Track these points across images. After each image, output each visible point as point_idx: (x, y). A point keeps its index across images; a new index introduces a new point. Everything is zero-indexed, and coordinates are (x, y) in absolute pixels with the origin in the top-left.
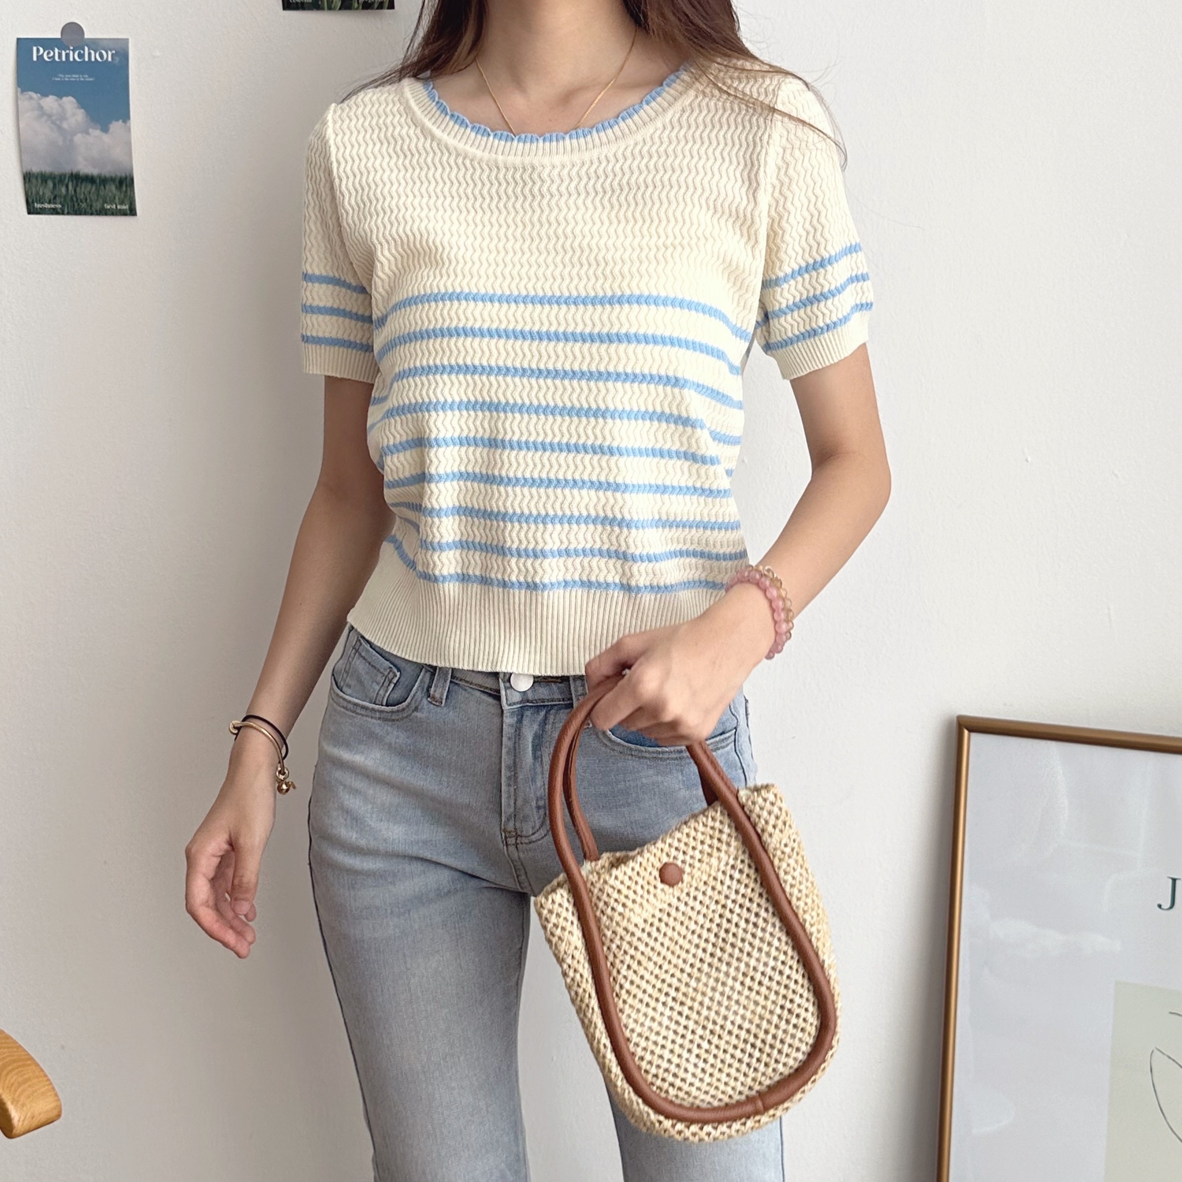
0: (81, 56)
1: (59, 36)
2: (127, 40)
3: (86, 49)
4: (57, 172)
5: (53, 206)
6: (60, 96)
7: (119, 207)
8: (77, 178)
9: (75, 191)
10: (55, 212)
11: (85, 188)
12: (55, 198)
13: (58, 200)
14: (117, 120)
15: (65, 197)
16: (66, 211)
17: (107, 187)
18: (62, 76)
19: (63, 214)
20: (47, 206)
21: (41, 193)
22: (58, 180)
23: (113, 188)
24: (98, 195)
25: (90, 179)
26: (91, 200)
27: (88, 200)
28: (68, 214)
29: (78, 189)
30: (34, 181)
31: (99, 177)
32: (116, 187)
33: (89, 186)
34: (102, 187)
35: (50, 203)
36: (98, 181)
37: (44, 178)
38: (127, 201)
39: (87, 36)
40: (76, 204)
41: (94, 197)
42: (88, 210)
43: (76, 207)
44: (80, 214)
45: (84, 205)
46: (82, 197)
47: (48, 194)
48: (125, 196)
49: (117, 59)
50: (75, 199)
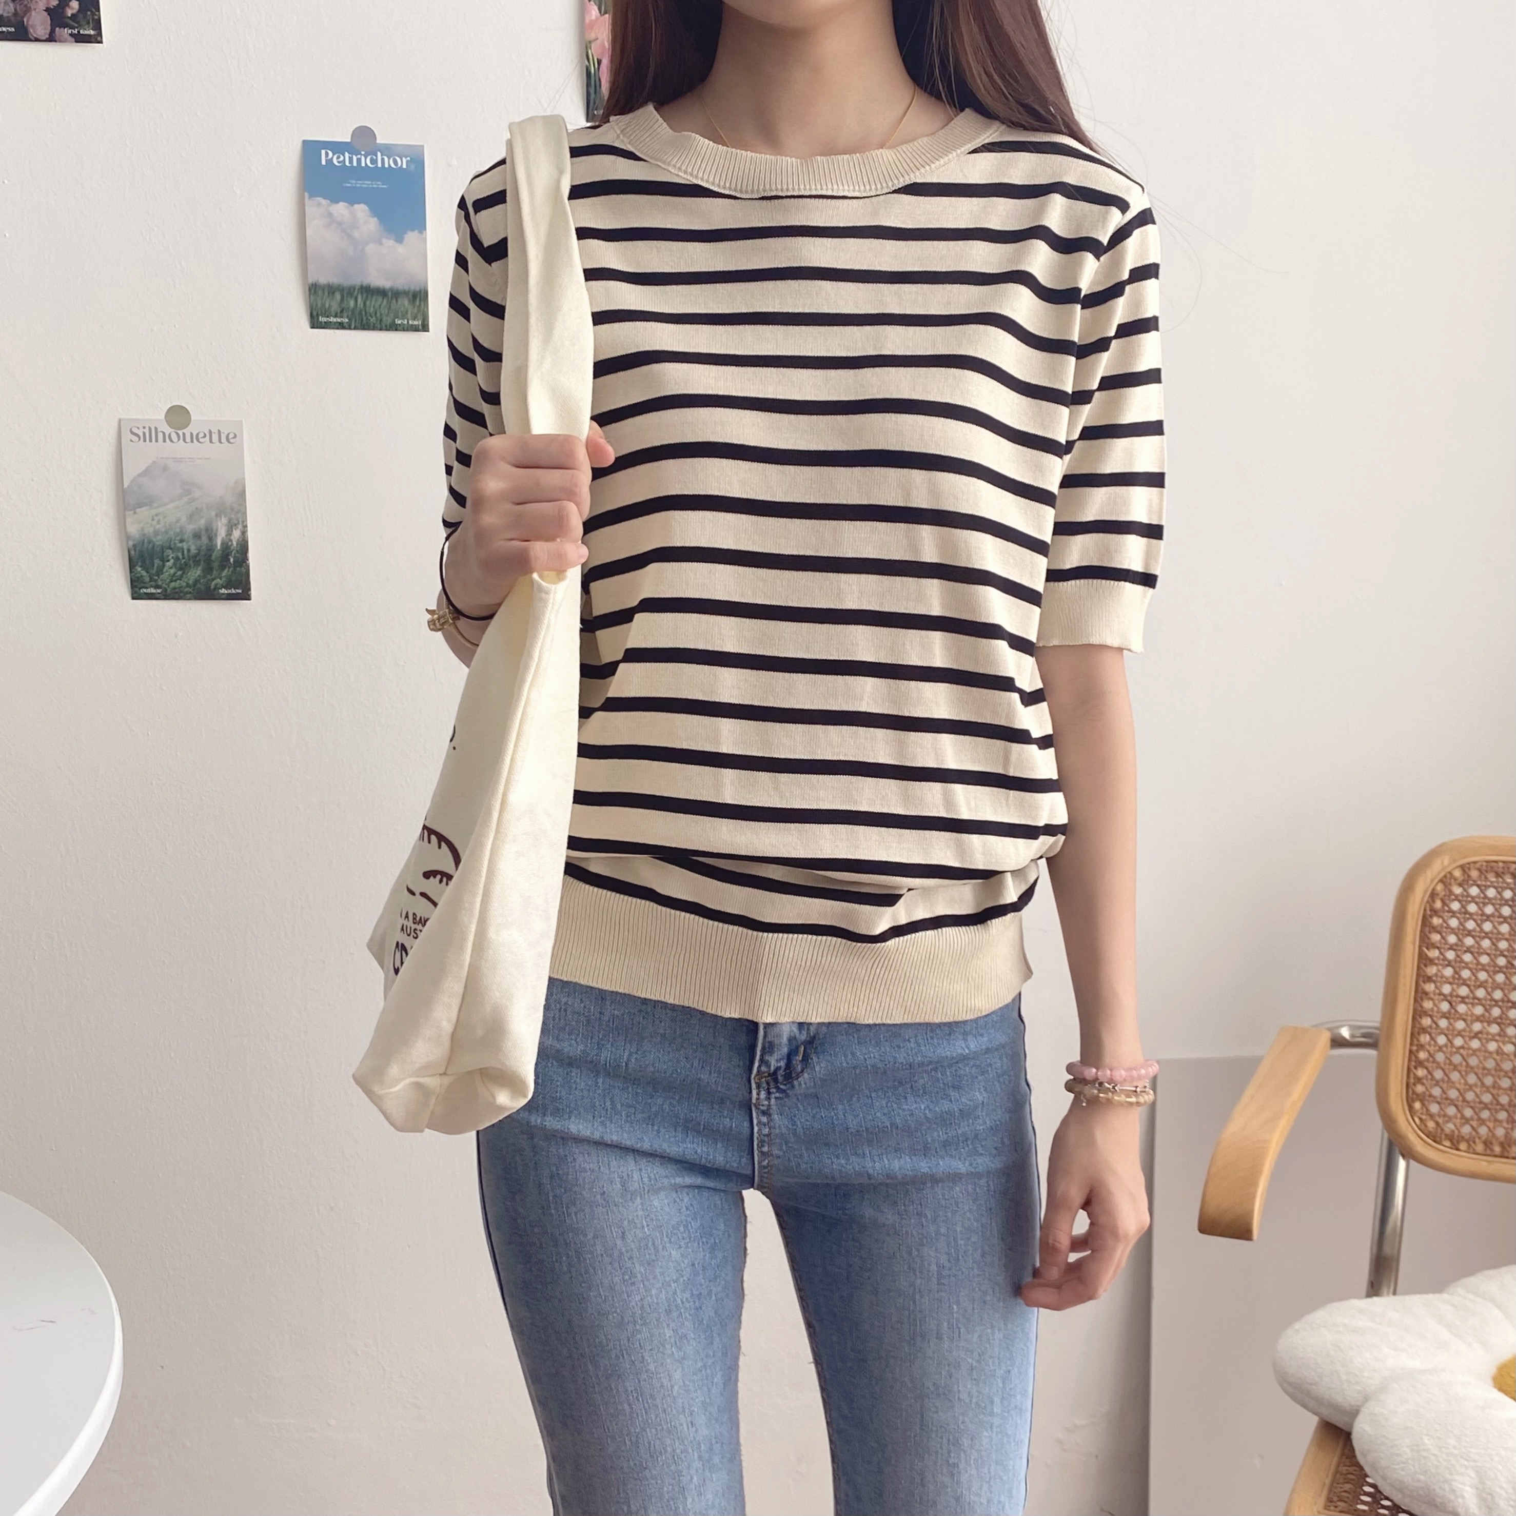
0: (374, 161)
1: (349, 140)
2: (423, 146)
3: (379, 154)
4: (346, 283)
5: (339, 320)
6: (352, 202)
7: (410, 322)
8: (368, 291)
9: (365, 304)
10: (341, 326)
11: (376, 300)
12: (342, 311)
13: (345, 314)
14: (413, 230)
15: (353, 311)
16: (353, 326)
17: (400, 301)
18: (354, 182)
19: (350, 329)
20: (332, 319)
21: (327, 306)
22: (347, 292)
23: (406, 302)
24: (389, 309)
25: (381, 292)
26: (381, 315)
27: (378, 315)
28: (355, 328)
29: (368, 303)
30: (320, 292)
31: (392, 290)
32: (409, 301)
33: (380, 299)
34: (394, 301)
35: (336, 316)
36: (390, 294)
37: (331, 289)
38: (420, 316)
39: (378, 141)
40: (365, 318)
41: (384, 311)
42: (378, 325)
43: (364, 321)
44: (368, 329)
45: (373, 320)
46: (372, 310)
47: (335, 307)
48: (419, 311)
49: (412, 167)
50: (364, 313)
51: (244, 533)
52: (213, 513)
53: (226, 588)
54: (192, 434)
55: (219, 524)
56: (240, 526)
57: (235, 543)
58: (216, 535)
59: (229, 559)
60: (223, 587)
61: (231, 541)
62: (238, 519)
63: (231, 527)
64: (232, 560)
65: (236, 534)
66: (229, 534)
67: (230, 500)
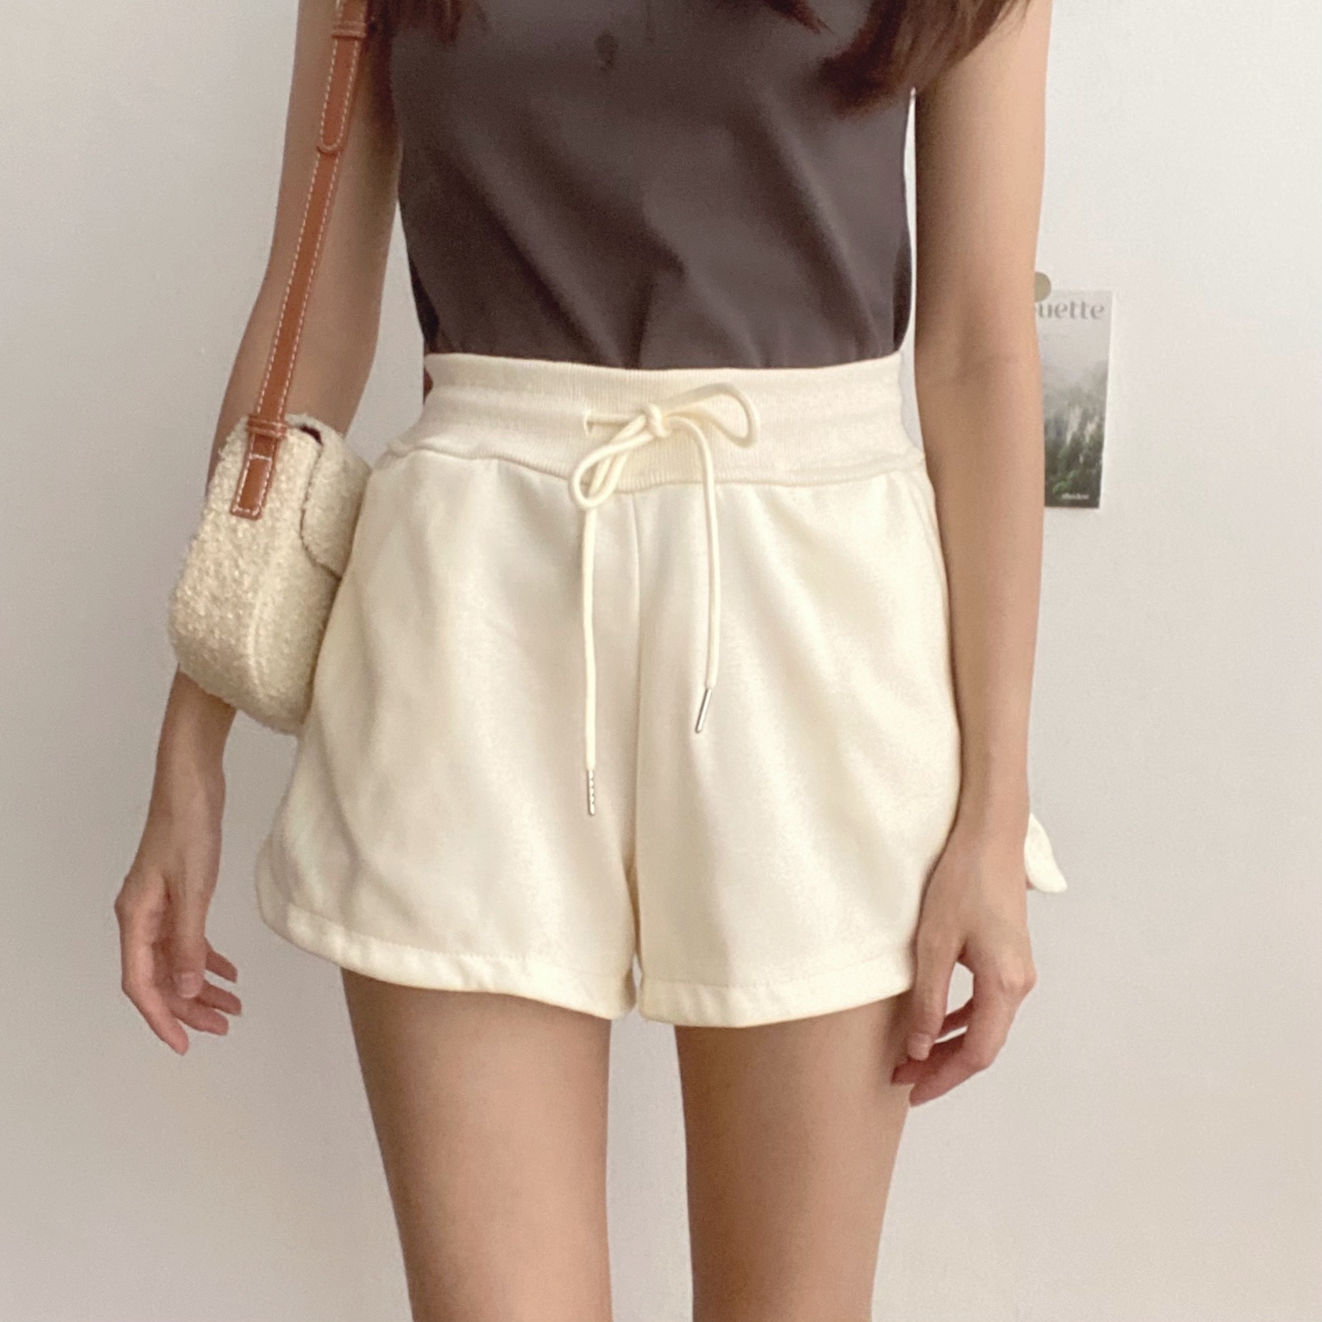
51: (1100, 427)
52: (1066, 403)
53: (1071, 492)
54: (1050, 307)
55: (1072, 415)
56: (1097, 419)
57: (1087, 439)
58: (1066, 428)
59: (1078, 458)
60: (1066, 491)
61: (1083, 436)
62: (1094, 410)
63: (1086, 418)
64: (1081, 459)
65: (1091, 428)
66: (1082, 427)
67: (1086, 387)
